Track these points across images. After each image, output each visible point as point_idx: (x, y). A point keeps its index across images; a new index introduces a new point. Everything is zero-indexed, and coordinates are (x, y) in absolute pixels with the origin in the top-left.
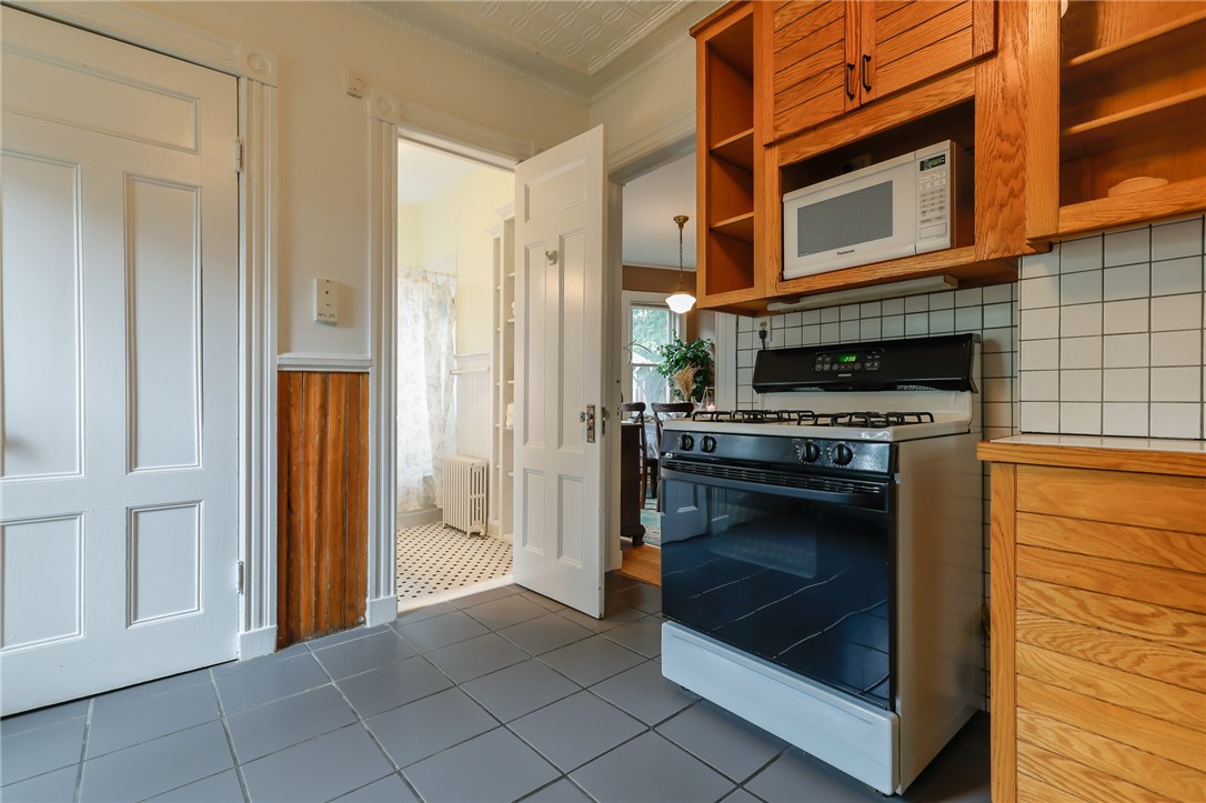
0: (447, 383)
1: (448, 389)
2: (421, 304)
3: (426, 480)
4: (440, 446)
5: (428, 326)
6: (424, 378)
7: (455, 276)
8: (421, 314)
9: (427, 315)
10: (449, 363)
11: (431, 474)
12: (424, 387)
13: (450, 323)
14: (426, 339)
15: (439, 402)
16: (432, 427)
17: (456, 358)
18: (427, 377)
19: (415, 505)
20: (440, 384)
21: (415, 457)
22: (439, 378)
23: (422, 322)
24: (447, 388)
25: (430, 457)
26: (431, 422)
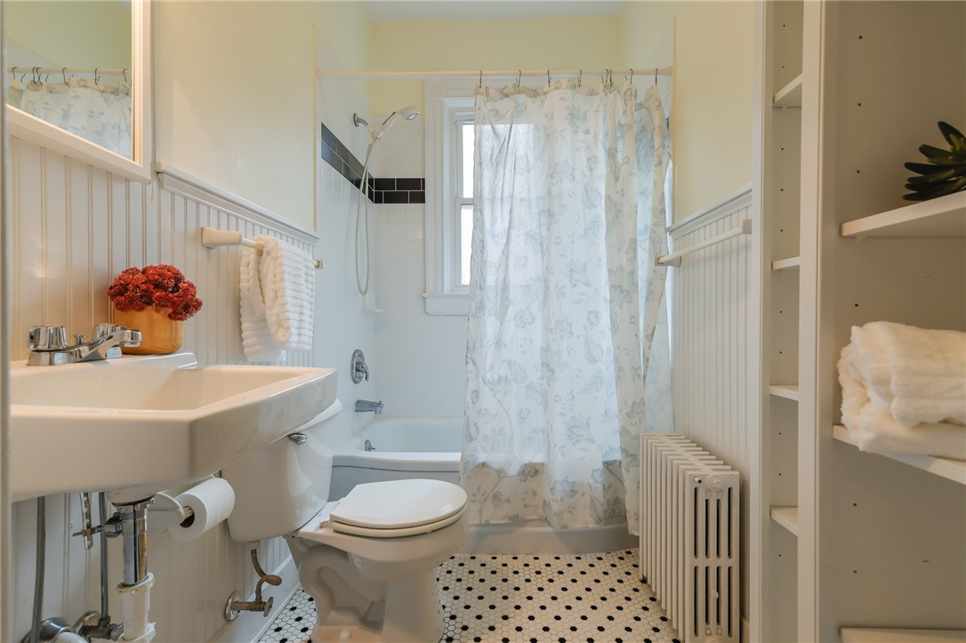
0: (650, 283)
1: (654, 295)
2: (601, 137)
3: (610, 467)
4: (634, 411)
5: (615, 174)
6: (604, 271)
7: (669, 72)
8: (601, 155)
9: (611, 154)
10: (656, 243)
11: (618, 456)
12: (605, 292)
13: (660, 163)
14: (609, 199)
15: (634, 320)
16: (620, 370)
17: (671, 231)
18: (610, 271)
19: (585, 520)
20: (635, 285)
21: (588, 425)
22: (633, 273)
23: (602, 169)
24: (650, 293)
25: (616, 425)
26: (617, 360)
